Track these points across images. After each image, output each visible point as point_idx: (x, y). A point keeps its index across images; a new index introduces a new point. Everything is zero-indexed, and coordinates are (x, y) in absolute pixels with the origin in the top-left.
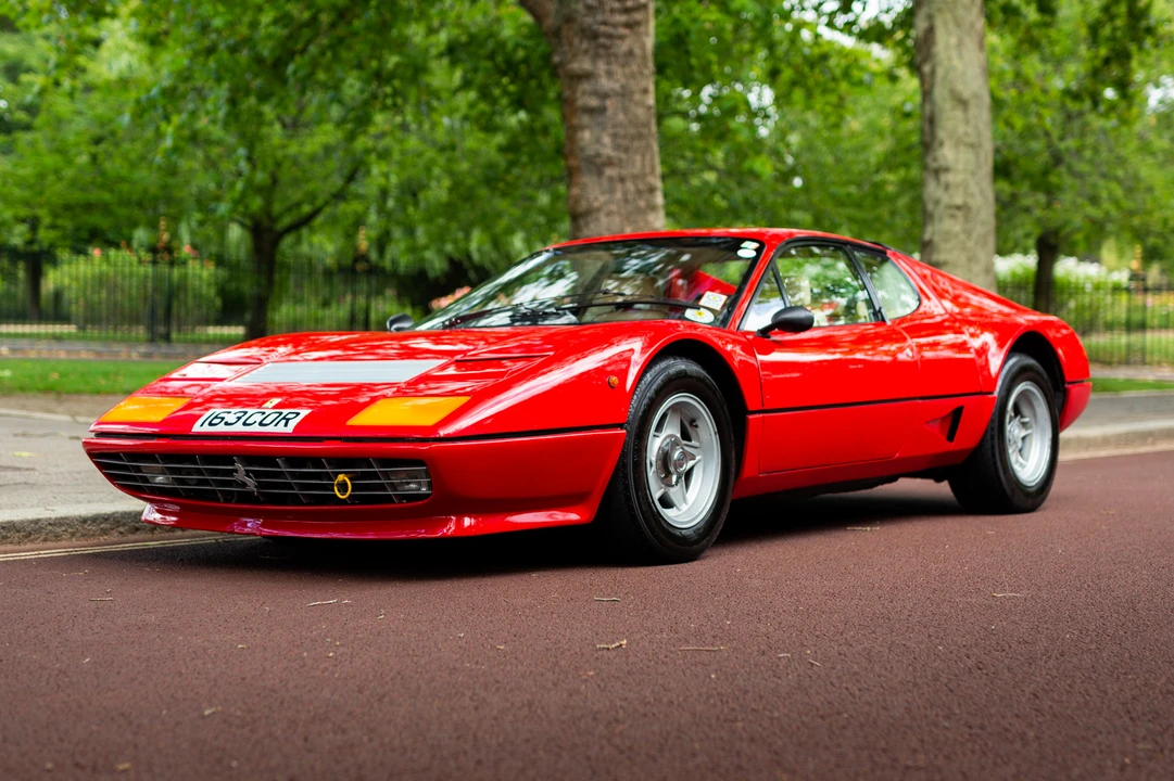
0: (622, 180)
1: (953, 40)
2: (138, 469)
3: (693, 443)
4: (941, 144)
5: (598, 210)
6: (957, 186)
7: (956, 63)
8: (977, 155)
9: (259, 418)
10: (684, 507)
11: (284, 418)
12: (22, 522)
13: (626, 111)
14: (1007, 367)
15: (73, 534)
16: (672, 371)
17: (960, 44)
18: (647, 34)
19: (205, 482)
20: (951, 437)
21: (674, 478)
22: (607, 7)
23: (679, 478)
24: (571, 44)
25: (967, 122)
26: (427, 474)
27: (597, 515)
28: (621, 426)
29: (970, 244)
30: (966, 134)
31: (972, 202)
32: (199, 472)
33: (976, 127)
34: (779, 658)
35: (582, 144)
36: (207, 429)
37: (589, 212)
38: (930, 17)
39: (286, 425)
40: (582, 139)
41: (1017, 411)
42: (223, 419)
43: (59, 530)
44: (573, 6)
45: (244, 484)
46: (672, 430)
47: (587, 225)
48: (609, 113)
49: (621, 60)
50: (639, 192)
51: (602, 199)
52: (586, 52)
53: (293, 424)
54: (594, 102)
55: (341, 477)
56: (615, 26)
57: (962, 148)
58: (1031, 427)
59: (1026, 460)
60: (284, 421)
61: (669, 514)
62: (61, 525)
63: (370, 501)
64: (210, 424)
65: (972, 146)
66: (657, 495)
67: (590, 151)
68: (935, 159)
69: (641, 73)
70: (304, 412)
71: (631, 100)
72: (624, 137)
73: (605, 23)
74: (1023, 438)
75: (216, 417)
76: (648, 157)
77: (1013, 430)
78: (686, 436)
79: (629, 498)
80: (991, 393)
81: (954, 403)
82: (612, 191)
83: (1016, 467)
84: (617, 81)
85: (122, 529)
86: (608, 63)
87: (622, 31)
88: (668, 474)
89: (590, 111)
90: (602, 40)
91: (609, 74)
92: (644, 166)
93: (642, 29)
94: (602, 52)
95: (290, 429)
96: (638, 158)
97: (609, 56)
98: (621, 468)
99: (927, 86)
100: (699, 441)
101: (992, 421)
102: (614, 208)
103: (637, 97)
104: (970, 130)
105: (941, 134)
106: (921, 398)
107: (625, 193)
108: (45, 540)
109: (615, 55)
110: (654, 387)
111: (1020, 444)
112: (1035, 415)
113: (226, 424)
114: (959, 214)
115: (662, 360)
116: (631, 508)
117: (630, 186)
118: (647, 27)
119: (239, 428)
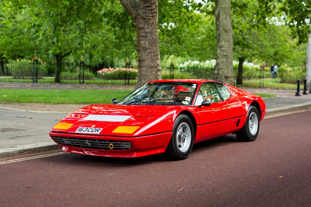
0: (151, 53)
1: (224, 17)
2: (62, 140)
3: (185, 133)
4: (221, 41)
5: (145, 59)
6: (225, 50)
7: (225, 22)
8: (229, 43)
9: (91, 130)
10: (183, 147)
11: (97, 130)
12: (32, 149)
13: (151, 37)
14: (249, 109)
15: (43, 151)
16: (182, 118)
17: (226, 18)
18: (157, 19)
19: (79, 144)
20: (237, 126)
21: (182, 141)
22: (148, 13)
23: (183, 141)
24: (139, 21)
25: (227, 36)
26: (131, 144)
27: (166, 151)
28: (171, 131)
29: (228, 64)
30: (227, 39)
31: (228, 54)
32: (77, 141)
33: (229, 37)
34: (217, 193)
35: (141, 44)
36: (79, 132)
37: (143, 60)
38: (219, 11)
39: (98, 132)
40: (142, 43)
41: (251, 119)
42: (82, 130)
43: (40, 150)
44: (139, 12)
45: (88, 145)
46: (181, 130)
47: (143, 63)
48: (148, 37)
49: (151, 25)
50: (155, 55)
51: (146, 57)
52: (142, 23)
53: (99, 132)
54: (144, 35)
55: (111, 144)
56: (149, 17)
57: (226, 42)
58: (254, 122)
59: (253, 129)
60: (97, 131)
61: (180, 149)
62: (40, 149)
63: (117, 150)
64: (80, 131)
65: (228, 41)
66: (178, 145)
67: (143, 46)
68: (220, 44)
69: (155, 28)
70: (102, 129)
71: (153, 34)
72: (151, 43)
73: (147, 16)
74: (252, 124)
75: (81, 129)
76: (157, 47)
77: (250, 122)
78: (184, 131)
79: (173, 147)
80: (246, 115)
81: (238, 118)
82: (148, 55)
83: (250, 131)
84: (150, 30)
85: (53, 149)
86: (148, 26)
87: (151, 18)
88: (180, 140)
89: (143, 36)
90: (146, 20)
91: (148, 28)
92: (156, 49)
93: (155, 17)
94: (146, 23)
95: (99, 133)
96: (154, 47)
97: (148, 24)
98: (171, 140)
99: (218, 27)
100: (186, 132)
101: (246, 121)
102: (149, 59)
103: (154, 33)
104: (228, 38)
105: (221, 38)
106: (232, 118)
107: (151, 56)
108: (37, 152)
109: (149, 23)
110: (178, 122)
111: (251, 126)
112: (254, 119)
113: (83, 131)
114: (225, 57)
115: (179, 115)
116: (173, 149)
117: (152, 54)
118: (156, 17)
119: (86, 132)
